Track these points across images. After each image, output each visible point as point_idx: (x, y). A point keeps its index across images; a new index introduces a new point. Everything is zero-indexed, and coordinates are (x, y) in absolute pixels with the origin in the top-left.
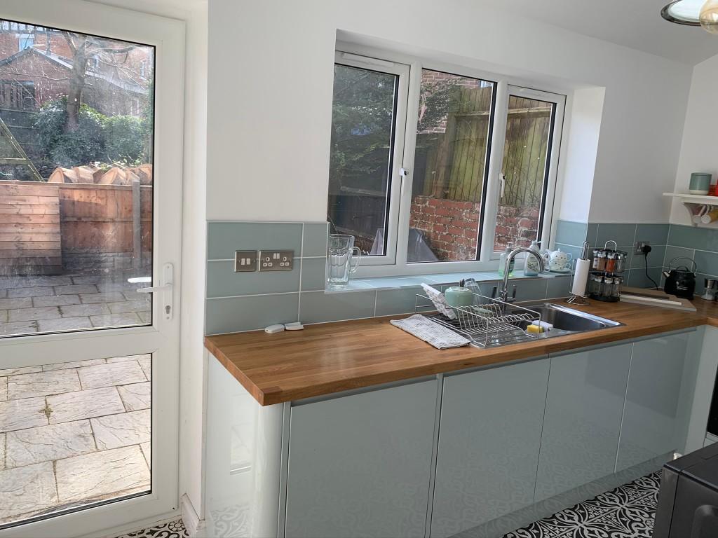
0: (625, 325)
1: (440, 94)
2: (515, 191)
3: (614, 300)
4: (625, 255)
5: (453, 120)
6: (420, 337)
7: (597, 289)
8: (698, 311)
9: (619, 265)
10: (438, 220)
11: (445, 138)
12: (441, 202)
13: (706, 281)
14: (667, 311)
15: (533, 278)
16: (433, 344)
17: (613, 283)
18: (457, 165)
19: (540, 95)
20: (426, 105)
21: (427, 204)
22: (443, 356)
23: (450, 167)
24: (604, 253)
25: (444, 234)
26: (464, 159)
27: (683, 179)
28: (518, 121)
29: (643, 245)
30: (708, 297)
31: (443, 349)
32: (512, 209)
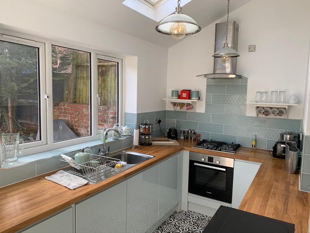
0: (155, 156)
1: (66, 55)
2: (106, 99)
3: (150, 144)
4: (152, 125)
5: (75, 67)
6: (62, 184)
7: (143, 141)
8: (180, 144)
9: (151, 129)
10: (72, 114)
11: (72, 75)
12: (73, 105)
13: (181, 131)
14: (169, 147)
15: (116, 140)
16: (69, 187)
17: (149, 138)
18: (79, 87)
19: (111, 59)
20: (60, 60)
21: (66, 106)
22: (75, 193)
23: (75, 89)
24: (144, 125)
25: (76, 120)
26: (82, 85)
27: (169, 93)
28: (104, 68)
29: (158, 120)
30: (182, 138)
31: (74, 189)
32: (105, 107)
